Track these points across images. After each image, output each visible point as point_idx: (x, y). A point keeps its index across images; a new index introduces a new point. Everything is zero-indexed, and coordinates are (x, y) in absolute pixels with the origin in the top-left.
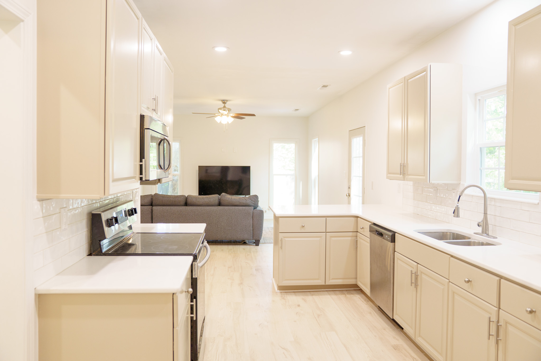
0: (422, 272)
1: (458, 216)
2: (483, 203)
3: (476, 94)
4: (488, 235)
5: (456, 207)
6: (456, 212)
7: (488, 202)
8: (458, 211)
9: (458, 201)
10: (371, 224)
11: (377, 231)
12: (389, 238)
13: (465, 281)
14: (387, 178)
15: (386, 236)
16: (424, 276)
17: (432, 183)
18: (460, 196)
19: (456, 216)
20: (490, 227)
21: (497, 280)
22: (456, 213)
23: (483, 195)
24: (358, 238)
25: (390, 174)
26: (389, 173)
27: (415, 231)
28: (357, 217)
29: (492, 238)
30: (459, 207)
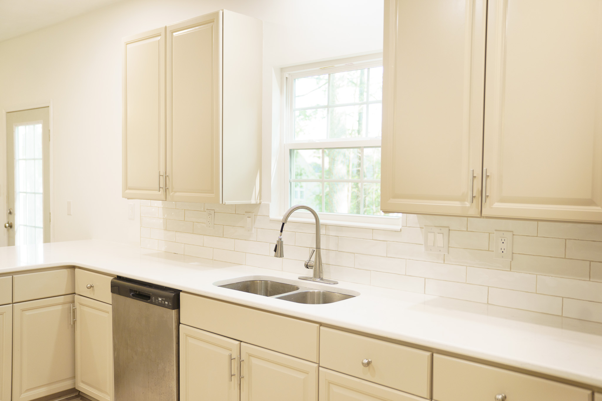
0: (250, 355)
1: (281, 256)
2: (315, 232)
3: (282, 70)
4: (322, 279)
5: (278, 242)
6: (278, 249)
7: (322, 231)
8: (281, 247)
9: (281, 231)
10: (113, 278)
11: (131, 290)
12: (166, 303)
13: (363, 364)
14: (123, 197)
15: (160, 299)
16: (254, 361)
17: (226, 204)
18: (283, 224)
19: (279, 254)
20: (325, 267)
21: (428, 356)
22: (279, 251)
23: (314, 220)
24: (77, 304)
25: (130, 189)
26: (126, 187)
27: (214, 284)
28: (73, 267)
29: (332, 283)
30: (282, 240)
